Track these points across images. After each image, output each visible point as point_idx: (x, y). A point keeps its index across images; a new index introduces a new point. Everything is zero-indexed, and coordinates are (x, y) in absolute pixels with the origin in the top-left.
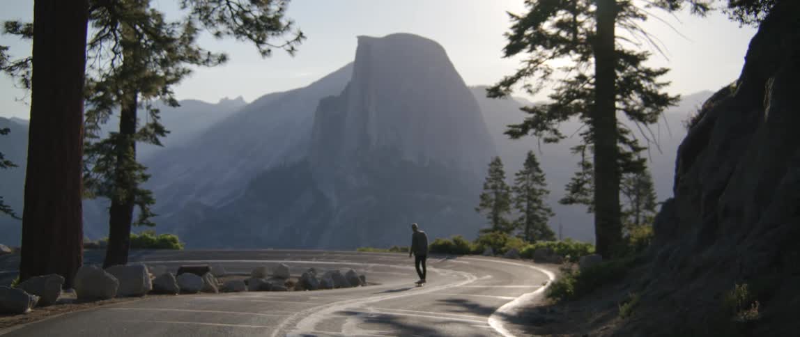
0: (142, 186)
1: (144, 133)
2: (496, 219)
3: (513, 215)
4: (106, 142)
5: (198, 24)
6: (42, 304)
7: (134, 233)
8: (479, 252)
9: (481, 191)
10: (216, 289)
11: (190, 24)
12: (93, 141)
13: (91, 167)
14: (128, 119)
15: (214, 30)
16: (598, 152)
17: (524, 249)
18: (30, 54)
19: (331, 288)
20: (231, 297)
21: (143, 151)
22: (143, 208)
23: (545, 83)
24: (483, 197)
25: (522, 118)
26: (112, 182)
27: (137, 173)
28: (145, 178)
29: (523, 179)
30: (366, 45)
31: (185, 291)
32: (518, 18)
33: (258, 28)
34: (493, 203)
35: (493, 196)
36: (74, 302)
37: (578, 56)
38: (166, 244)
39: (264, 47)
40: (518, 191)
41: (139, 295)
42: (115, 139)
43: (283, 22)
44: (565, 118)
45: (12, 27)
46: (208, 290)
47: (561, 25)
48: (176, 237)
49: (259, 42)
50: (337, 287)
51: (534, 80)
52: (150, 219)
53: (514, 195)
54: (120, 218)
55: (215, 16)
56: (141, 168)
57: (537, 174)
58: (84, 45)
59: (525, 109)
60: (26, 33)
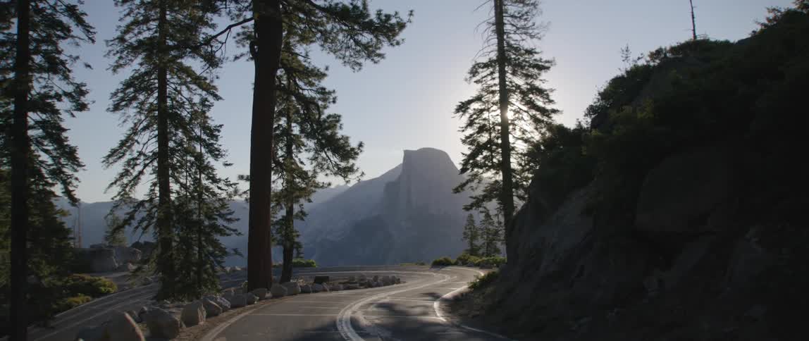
0: (296, 240)
1: (297, 215)
2: (472, 244)
3: (480, 242)
4: (280, 220)
5: (318, 170)
6: (260, 300)
7: (294, 260)
8: (456, 264)
9: (464, 230)
10: (328, 289)
11: (314, 170)
12: (275, 220)
13: (274, 232)
14: (290, 211)
15: (325, 173)
16: (506, 216)
17: (477, 262)
18: (249, 188)
19: (382, 286)
20: (334, 294)
21: (297, 224)
22: (297, 250)
23: (480, 185)
24: (465, 233)
25: (471, 201)
26: (283, 239)
27: (294, 234)
28: (298, 236)
29: (484, 224)
30: (408, 155)
31: (316, 291)
32: (466, 155)
33: (345, 172)
34: (470, 236)
35: (470, 233)
36: (272, 298)
37: (494, 172)
38: (309, 265)
39: (347, 179)
40: (482, 230)
41: (295, 294)
42: (284, 218)
43: (355, 168)
44: (490, 200)
45: (241, 177)
46: (325, 290)
47: (485, 158)
48: (314, 261)
49: (345, 177)
50: (384, 285)
51: (474, 184)
52: (302, 255)
53: (480, 232)
54: (287, 255)
55: (325, 167)
56: (296, 232)
57: (490, 221)
58: (270, 182)
59: (471, 197)
60: (247, 179)
